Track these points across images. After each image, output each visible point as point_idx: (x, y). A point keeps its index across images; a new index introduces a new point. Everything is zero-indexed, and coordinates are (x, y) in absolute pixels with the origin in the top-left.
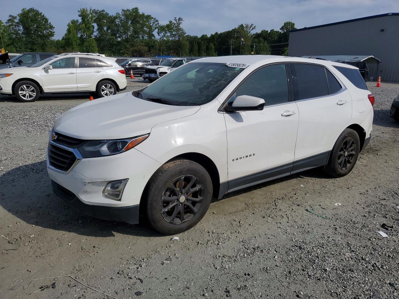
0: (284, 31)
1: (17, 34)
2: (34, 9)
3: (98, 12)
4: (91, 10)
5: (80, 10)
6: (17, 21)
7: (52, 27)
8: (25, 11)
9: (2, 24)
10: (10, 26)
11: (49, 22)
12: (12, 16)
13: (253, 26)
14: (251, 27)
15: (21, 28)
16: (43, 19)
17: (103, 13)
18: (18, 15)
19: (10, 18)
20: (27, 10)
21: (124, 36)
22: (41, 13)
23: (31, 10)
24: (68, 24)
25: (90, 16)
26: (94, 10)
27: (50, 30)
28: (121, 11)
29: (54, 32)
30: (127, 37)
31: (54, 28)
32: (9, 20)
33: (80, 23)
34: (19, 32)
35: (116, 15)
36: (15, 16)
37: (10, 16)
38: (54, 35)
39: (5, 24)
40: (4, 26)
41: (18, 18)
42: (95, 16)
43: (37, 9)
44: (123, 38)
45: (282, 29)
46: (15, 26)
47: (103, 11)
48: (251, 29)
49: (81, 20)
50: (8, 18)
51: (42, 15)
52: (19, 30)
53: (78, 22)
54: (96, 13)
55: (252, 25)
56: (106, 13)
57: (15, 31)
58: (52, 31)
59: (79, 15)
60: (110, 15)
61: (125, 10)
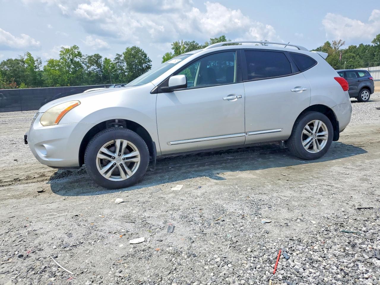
0: (377, 44)
1: (122, 69)
2: (135, 47)
3: (189, 43)
4: (182, 42)
5: (173, 44)
6: (122, 58)
7: (149, 61)
8: (129, 49)
9: (110, 62)
10: (117, 63)
11: (147, 57)
12: (119, 55)
13: (342, 42)
14: (339, 43)
15: (125, 64)
16: (143, 54)
17: (193, 44)
18: (124, 54)
19: (117, 56)
20: (130, 48)
21: (212, 63)
22: (142, 50)
23: (134, 48)
24: (163, 57)
25: (182, 47)
26: (186, 42)
27: (148, 63)
28: (210, 40)
29: (151, 65)
30: (214, 64)
31: (151, 61)
32: (115, 59)
33: (173, 55)
34: (124, 67)
35: (205, 44)
36: (121, 53)
37: (117, 54)
38: (151, 67)
39: (113, 62)
40: (112, 63)
41: (123, 56)
42: (186, 48)
43: (138, 47)
44: (211, 65)
45: (374, 41)
46: (121, 62)
47: (194, 42)
48: (340, 45)
49: (174, 53)
50: (115, 57)
51: (142, 51)
52: (124, 66)
53: (171, 54)
54: (187, 44)
55: (340, 40)
56: (196, 43)
57: (121, 67)
58: (149, 64)
59: (172, 48)
60: (199, 45)
61: (213, 39)
